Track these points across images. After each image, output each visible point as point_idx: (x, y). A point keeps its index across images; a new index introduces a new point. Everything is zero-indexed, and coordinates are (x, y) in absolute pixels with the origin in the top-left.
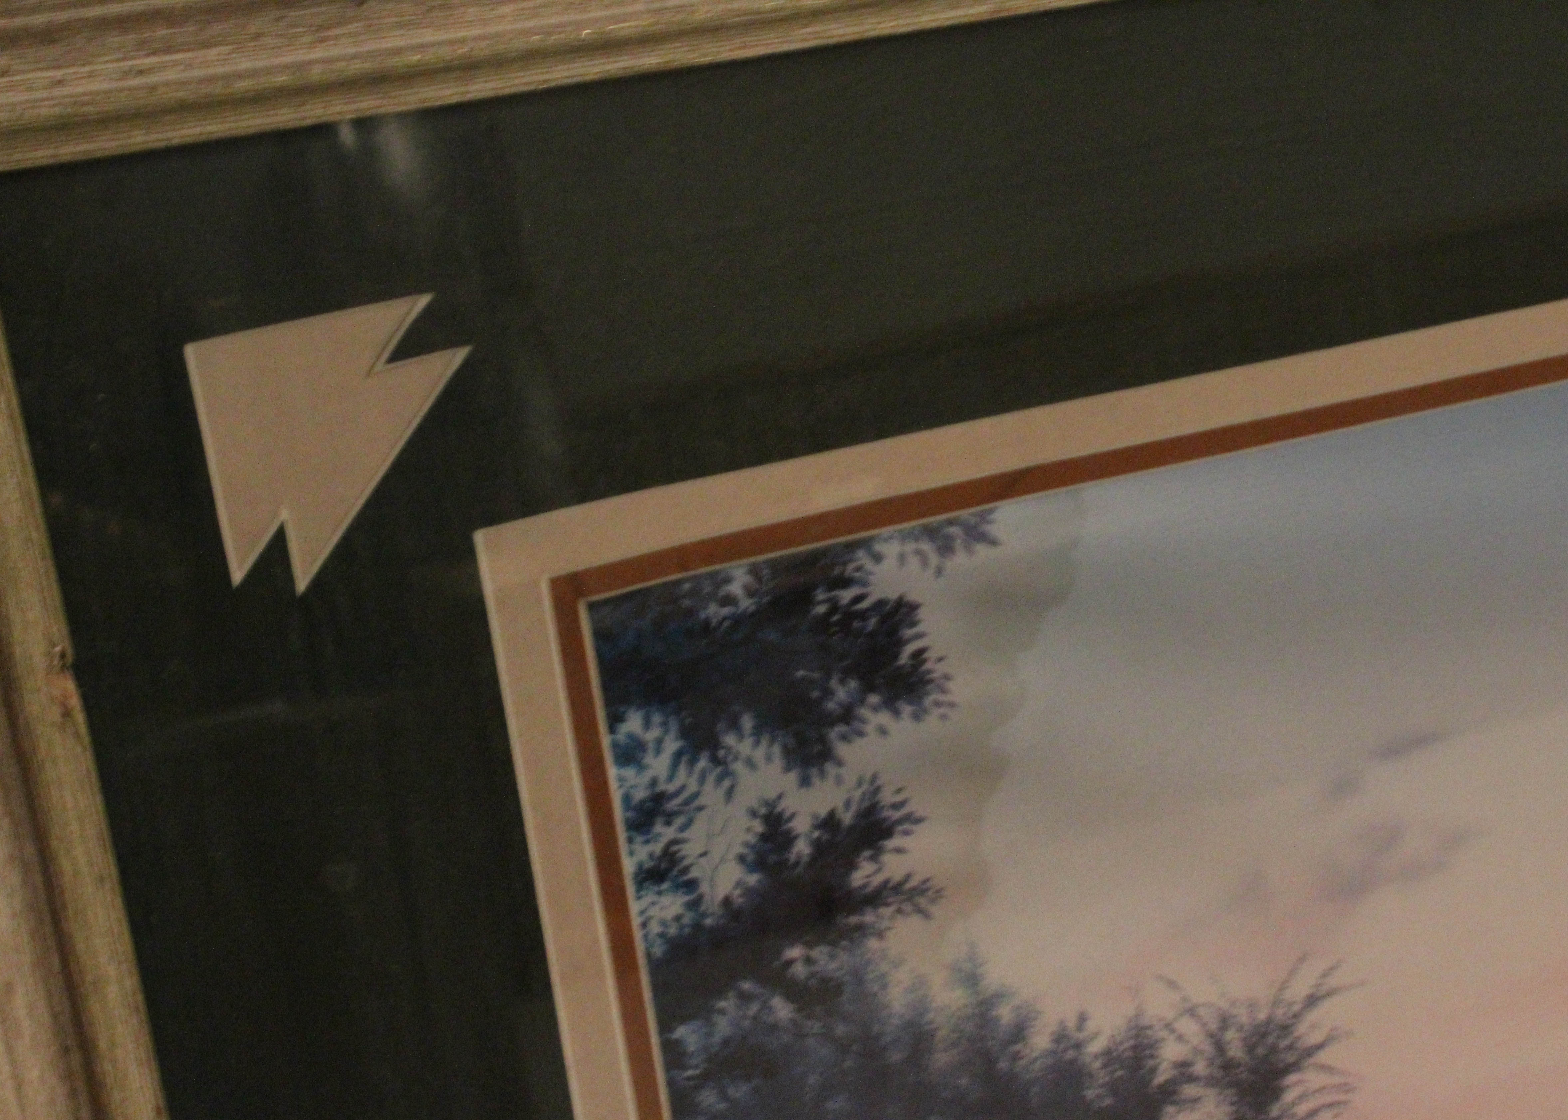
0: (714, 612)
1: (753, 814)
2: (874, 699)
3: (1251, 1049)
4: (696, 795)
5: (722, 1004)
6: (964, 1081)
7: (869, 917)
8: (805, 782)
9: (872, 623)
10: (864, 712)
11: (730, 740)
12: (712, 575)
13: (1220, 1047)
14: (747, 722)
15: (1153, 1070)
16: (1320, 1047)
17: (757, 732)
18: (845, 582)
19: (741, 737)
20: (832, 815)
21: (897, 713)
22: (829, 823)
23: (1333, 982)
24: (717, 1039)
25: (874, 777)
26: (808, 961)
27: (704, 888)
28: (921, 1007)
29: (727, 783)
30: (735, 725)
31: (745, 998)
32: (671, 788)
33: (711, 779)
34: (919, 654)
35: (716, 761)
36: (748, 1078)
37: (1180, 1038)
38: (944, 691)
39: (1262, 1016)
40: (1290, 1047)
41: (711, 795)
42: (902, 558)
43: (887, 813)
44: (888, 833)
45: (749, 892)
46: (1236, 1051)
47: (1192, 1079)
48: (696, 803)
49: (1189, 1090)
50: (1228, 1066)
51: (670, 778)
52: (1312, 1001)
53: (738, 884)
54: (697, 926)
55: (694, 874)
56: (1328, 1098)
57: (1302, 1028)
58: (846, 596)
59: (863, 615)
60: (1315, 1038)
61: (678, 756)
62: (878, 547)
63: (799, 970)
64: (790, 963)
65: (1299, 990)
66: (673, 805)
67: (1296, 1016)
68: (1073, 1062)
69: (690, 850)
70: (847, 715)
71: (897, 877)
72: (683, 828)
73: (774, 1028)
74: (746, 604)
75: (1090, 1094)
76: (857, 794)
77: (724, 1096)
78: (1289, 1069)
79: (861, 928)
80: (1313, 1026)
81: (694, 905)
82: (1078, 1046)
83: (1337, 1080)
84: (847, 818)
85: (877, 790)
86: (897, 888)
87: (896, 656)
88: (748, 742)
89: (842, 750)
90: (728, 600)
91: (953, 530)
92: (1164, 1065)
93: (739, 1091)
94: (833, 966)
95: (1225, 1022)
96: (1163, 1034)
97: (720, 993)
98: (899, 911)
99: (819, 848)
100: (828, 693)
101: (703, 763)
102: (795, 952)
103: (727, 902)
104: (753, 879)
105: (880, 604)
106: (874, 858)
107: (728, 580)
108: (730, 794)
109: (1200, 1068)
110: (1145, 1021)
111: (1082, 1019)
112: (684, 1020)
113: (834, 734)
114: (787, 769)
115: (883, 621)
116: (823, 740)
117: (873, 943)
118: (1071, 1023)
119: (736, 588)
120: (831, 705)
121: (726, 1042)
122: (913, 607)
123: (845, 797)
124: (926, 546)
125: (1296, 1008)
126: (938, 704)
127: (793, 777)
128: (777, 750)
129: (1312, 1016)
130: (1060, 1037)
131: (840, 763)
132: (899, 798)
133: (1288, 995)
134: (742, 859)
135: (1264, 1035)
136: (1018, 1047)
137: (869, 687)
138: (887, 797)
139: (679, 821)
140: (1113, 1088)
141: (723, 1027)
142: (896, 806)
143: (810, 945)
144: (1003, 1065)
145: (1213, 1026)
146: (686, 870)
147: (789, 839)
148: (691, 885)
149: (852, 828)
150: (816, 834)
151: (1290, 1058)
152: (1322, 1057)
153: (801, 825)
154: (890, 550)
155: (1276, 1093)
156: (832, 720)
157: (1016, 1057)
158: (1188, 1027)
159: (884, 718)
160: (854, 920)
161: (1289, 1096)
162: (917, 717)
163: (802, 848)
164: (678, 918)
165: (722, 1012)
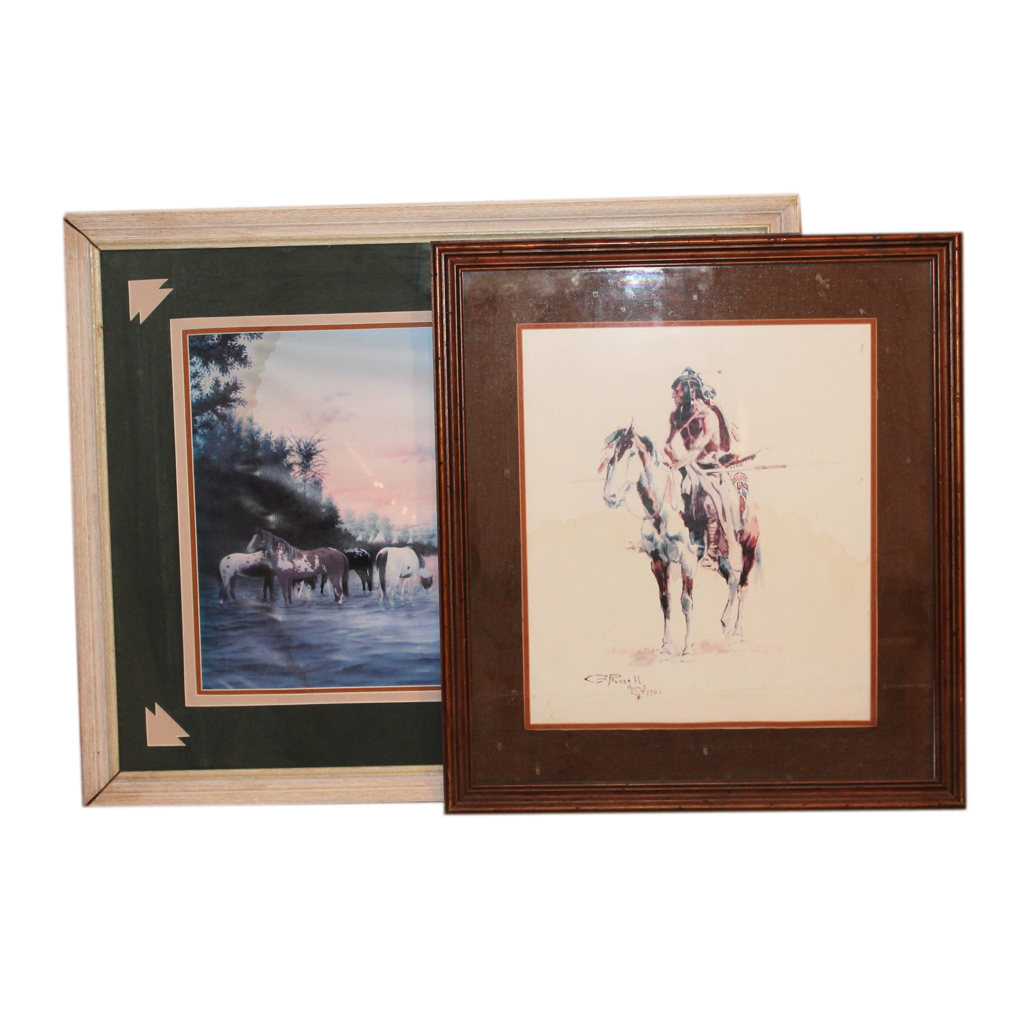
0: (210, 342)
1: (214, 379)
2: (237, 362)
3: (305, 448)
4: (203, 374)
5: (205, 414)
6: (248, 440)
7: (233, 404)
8: (223, 375)
9: (238, 348)
10: (235, 365)
11: (210, 365)
12: (212, 335)
13: (299, 446)
14: (214, 362)
15: (285, 447)
16: (320, 451)
17: (215, 364)
18: (234, 341)
19: (212, 364)
20: (228, 383)
21: (241, 366)
22: (227, 384)
23: (323, 438)
24: (203, 420)
25: (236, 377)
26: (221, 410)
27: (203, 391)
28: (240, 423)
29: (209, 372)
30: (211, 362)
31: (209, 414)
32: (199, 371)
33: (206, 371)
34: (246, 356)
35: (207, 368)
36: (207, 429)
37: (291, 442)
38: (250, 364)
39: (308, 441)
40: (314, 449)
41: (206, 374)
42: (244, 338)
43: (238, 385)
44: (239, 389)
45: (211, 394)
46: (302, 447)
47: (293, 451)
48: (204, 375)
49: (292, 453)
50: (300, 450)
51: (199, 369)
52: (319, 441)
53: (209, 392)
54: (201, 398)
55: (202, 388)
56: (322, 463)
57: (316, 446)
58: (233, 343)
59: (236, 347)
60: (320, 449)
61: (201, 366)
62: (241, 335)
63: (219, 411)
64: (218, 409)
65: (316, 437)
66: (199, 375)
67: (315, 443)
68: (268, 441)
69: (201, 384)
70: (231, 364)
71: (239, 397)
72: (201, 379)
73: (213, 421)
74: (216, 341)
75: (272, 448)
76: (233, 380)
77: (203, 431)
78: (314, 454)
79: (232, 405)
80: (319, 446)
81: (201, 394)
82: (270, 438)
83: (324, 459)
84: (231, 384)
85: (237, 380)
86: (239, 399)
87: (242, 355)
88: (213, 365)
89: (230, 370)
90: (213, 340)
91: (255, 335)
92: (287, 446)
93: (206, 431)
94: (226, 412)
95: (300, 441)
96: (288, 440)
97: (205, 412)
98: (239, 404)
99: (225, 388)
100: (228, 359)
101: (205, 367)
102: (219, 407)
103: (207, 395)
104: (212, 391)
105: (240, 345)
106: (235, 393)
107: (214, 337)
108: (209, 375)
109: (294, 449)
110: (283, 436)
111: (271, 433)
112: (198, 415)
113: (229, 367)
114: (220, 372)
115: (239, 348)
116: (227, 368)
117: (234, 409)
118: (269, 433)
119: (215, 338)
120: (228, 362)
121: (205, 421)
122: (245, 347)
123: (230, 380)
124: (249, 337)
125: (315, 442)
126: (248, 366)
127: (221, 373)
128: (218, 368)
129: (318, 444)
130: (266, 435)
131: (229, 373)
132: (241, 383)
133: (313, 438)
134: (210, 387)
135: (308, 445)
136: (258, 435)
137: (236, 360)
138: (238, 382)
139: (200, 378)
140: (277, 448)
141: (204, 418)
142: (240, 384)
143: (222, 407)
144: (255, 438)
145: (298, 441)
146: (200, 387)
147: (220, 386)
148: (201, 390)
149: (232, 386)
150: (225, 386)
151: (314, 452)
152: (320, 453)
153: (222, 384)
154: (243, 337)
155: (312, 459)
156: (229, 365)
157: (258, 437)
158: (292, 439)
159: (239, 367)
160: (230, 404)
161: (314, 460)
162: (244, 367)
163: (222, 388)
164: (198, 396)
165: (205, 416)
